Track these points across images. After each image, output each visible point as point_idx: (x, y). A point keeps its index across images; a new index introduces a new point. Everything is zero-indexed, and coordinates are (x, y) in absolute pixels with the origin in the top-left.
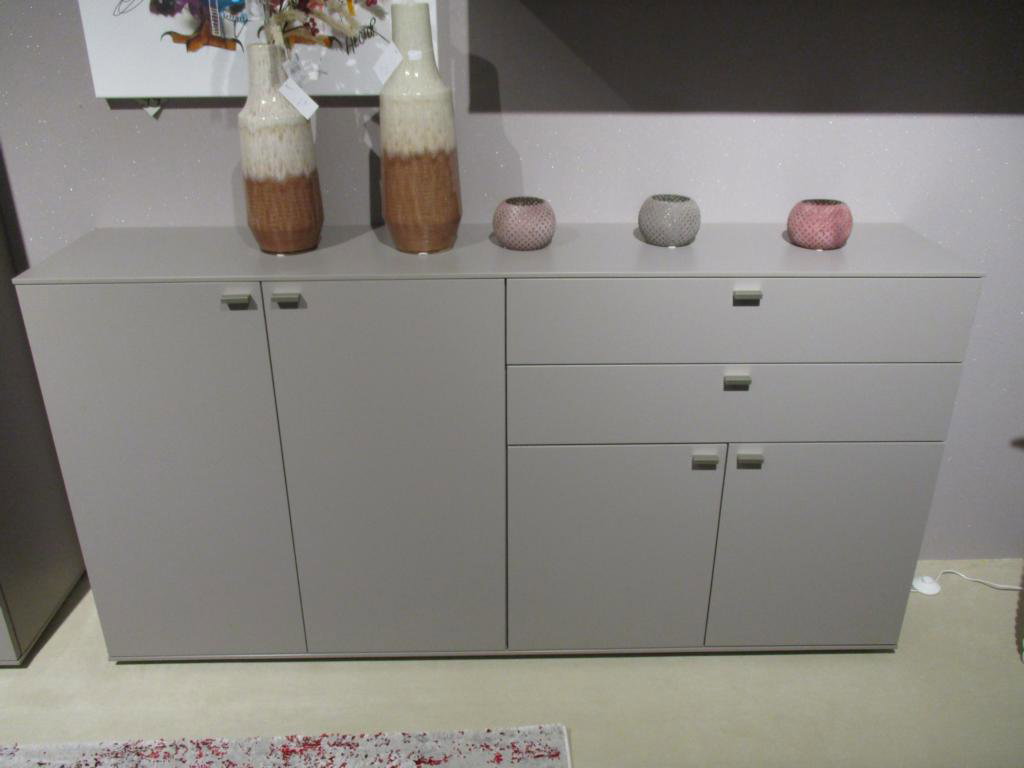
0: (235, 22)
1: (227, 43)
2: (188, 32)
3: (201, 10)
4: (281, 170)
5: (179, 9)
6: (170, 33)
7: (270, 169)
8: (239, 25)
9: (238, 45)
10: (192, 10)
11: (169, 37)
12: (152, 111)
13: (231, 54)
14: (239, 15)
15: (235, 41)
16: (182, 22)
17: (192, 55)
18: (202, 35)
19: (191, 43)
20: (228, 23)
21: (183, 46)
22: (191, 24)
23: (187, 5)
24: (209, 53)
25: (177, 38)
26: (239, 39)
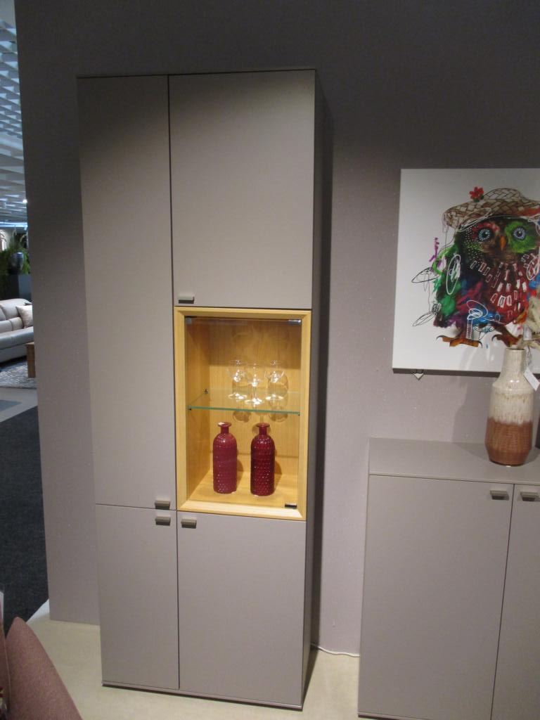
0: (480, 332)
1: (474, 343)
2: (453, 336)
3: (463, 325)
4: (521, 419)
5: (450, 324)
6: (441, 336)
7: (515, 418)
8: (483, 334)
9: (480, 344)
10: (457, 325)
11: (441, 339)
12: (418, 375)
13: (474, 349)
14: (484, 329)
15: (479, 342)
16: (450, 331)
17: (452, 348)
18: (462, 338)
19: (453, 342)
20: (476, 332)
21: (448, 343)
22: (455, 332)
23: (455, 323)
24: (462, 348)
25: (445, 339)
26: (482, 341)
